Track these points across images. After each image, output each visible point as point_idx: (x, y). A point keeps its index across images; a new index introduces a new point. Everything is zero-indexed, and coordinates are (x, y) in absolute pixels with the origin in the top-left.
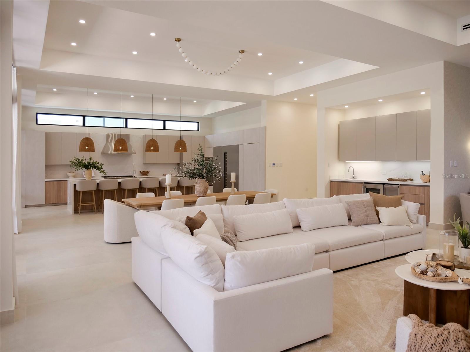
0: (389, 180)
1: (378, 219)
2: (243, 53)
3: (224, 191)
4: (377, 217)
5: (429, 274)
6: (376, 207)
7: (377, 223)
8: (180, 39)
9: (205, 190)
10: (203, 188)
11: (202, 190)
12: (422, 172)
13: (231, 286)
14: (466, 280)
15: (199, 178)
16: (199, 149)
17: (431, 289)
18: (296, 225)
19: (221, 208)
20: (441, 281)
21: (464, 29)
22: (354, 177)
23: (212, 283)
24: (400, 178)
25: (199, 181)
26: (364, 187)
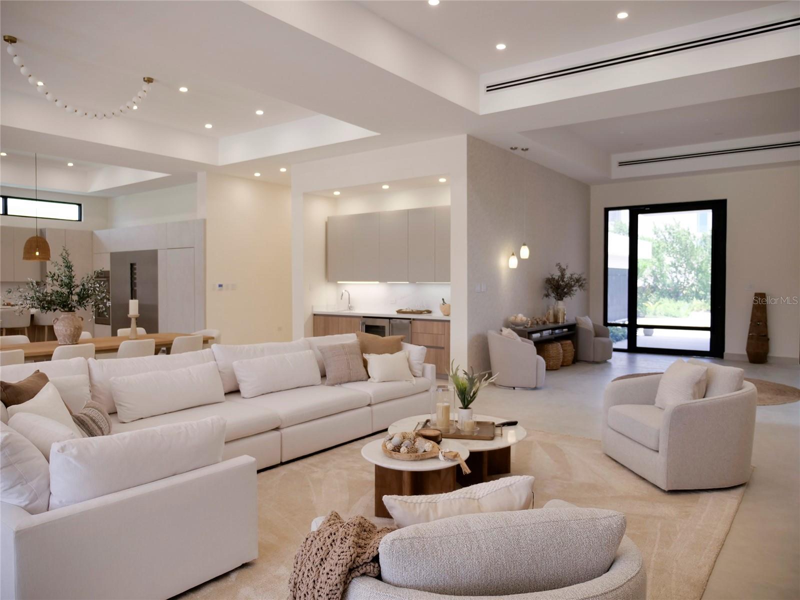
0: (399, 312)
1: (365, 373)
2: (150, 83)
3: (119, 334)
4: (365, 370)
5: (402, 450)
6: (364, 354)
7: (364, 379)
8: (16, 39)
9: (75, 332)
10: (71, 330)
11: (69, 332)
12: (443, 299)
13: (61, 502)
14: (449, 454)
15: (62, 310)
16: (62, 255)
17: (404, 471)
18: (232, 388)
19: (88, 365)
20: (417, 458)
21: (488, 91)
22: (350, 308)
23: (22, 500)
24: (415, 309)
25: (63, 316)
26: (363, 323)
